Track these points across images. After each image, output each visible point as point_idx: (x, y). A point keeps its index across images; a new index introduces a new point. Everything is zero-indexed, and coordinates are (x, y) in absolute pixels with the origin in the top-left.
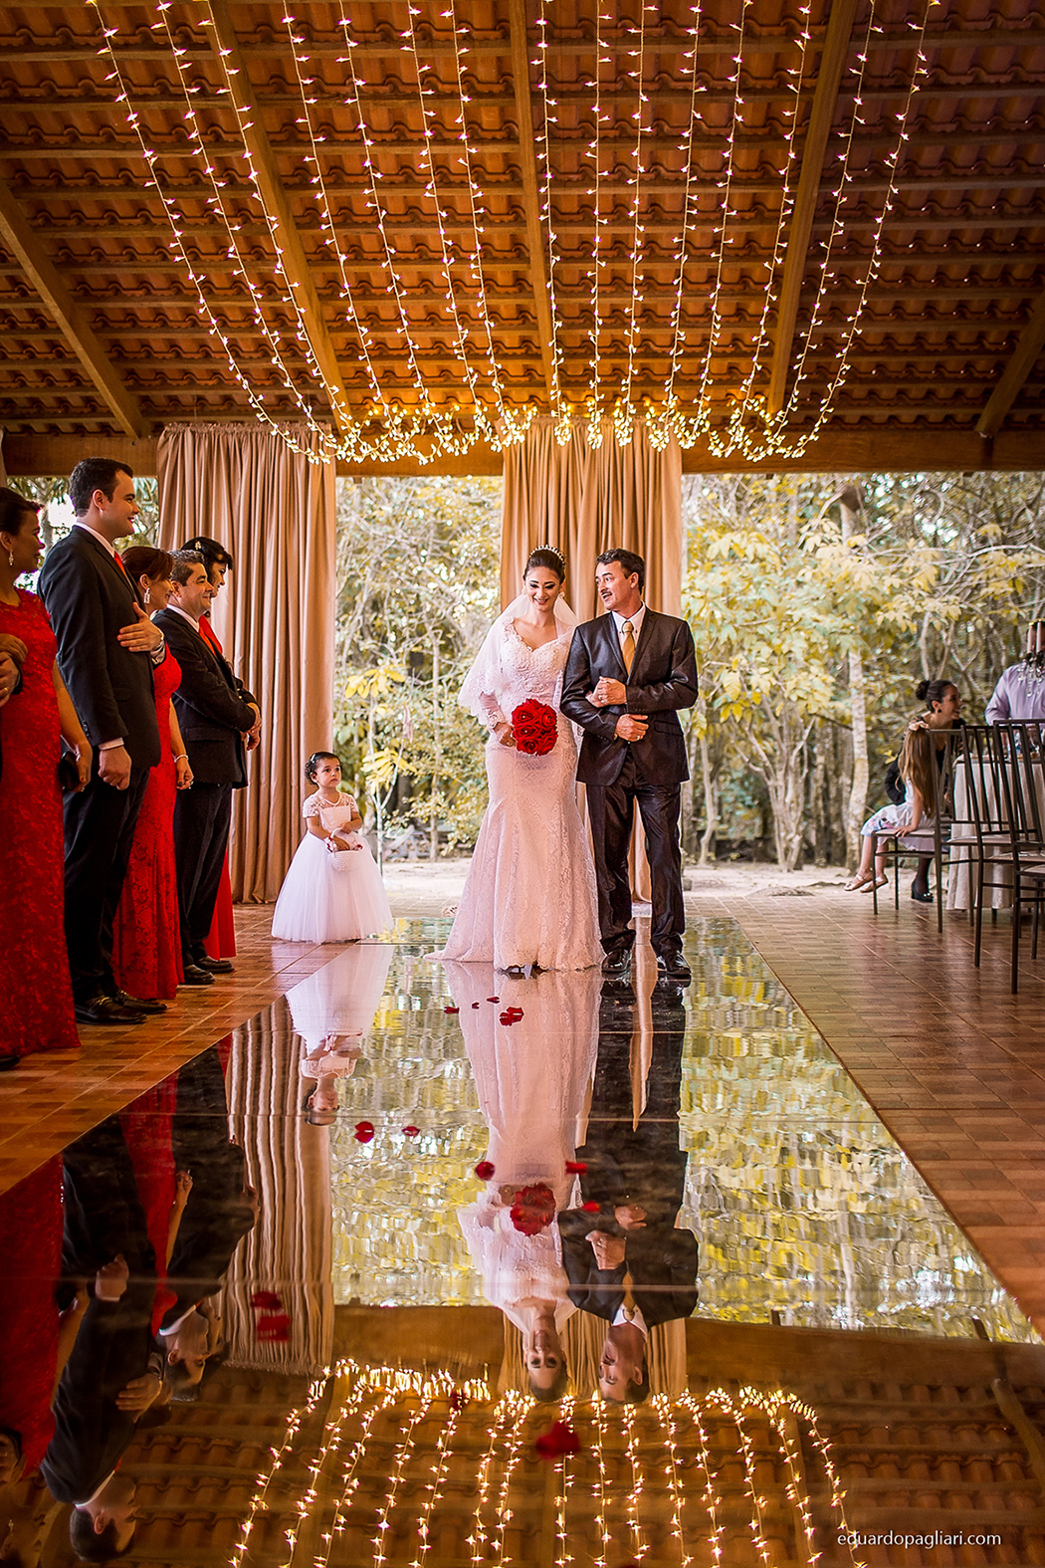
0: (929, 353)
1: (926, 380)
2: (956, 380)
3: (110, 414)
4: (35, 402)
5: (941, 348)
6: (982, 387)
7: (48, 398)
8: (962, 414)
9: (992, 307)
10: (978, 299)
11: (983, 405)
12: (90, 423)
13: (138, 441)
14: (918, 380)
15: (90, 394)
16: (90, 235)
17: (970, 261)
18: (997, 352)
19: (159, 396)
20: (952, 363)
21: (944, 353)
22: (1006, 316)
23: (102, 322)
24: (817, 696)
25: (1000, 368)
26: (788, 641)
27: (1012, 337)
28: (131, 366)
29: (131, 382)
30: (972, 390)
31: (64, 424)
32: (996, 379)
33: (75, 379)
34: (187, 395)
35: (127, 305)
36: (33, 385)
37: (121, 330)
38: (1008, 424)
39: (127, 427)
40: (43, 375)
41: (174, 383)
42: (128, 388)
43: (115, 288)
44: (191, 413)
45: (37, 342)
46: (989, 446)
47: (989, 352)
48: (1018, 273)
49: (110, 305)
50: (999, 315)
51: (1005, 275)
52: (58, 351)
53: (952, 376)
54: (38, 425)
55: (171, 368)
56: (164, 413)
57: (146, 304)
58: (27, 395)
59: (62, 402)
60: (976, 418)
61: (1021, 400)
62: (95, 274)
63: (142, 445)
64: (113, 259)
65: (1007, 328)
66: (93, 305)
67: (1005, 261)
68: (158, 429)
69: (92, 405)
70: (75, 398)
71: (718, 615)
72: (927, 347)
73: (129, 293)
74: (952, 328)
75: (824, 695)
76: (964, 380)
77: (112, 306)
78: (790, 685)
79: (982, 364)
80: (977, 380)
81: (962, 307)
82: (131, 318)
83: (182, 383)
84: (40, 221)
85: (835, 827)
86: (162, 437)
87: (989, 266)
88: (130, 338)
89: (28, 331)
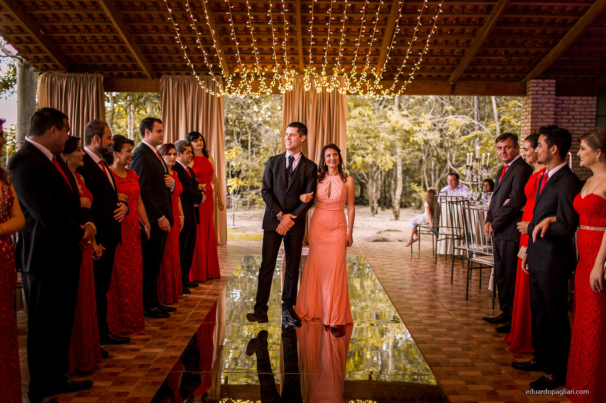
0: (434, 56)
1: (433, 64)
2: (443, 64)
3: (141, 70)
4: (115, 65)
5: (438, 54)
6: (451, 67)
7: (119, 64)
8: (444, 74)
9: (457, 41)
10: (452, 39)
11: (452, 72)
12: (134, 72)
13: (152, 80)
14: (430, 64)
15: (135, 63)
16: (137, 13)
17: (451, 27)
18: (458, 56)
19: (160, 64)
20: (442, 59)
21: (439, 56)
22: (462, 45)
23: (140, 40)
24: (388, 165)
25: (458, 61)
26: (378, 145)
27: (463, 51)
28: (150, 55)
29: (149, 60)
30: (448, 68)
31: (125, 73)
32: (456, 64)
33: (130, 58)
34: (169, 64)
35: (150, 35)
36: (114, 60)
37: (146, 43)
38: (461, 79)
39: (148, 75)
40: (118, 57)
41: (165, 60)
42: (149, 62)
43: (145, 30)
44: (171, 70)
45: (116, 46)
46: (453, 87)
47: (455, 56)
48: (467, 31)
49: (143, 35)
50: (460, 44)
51: (463, 32)
52: (124, 49)
53: (442, 63)
54: (115, 73)
55: (165, 55)
56: (161, 70)
57: (156, 35)
58: (112, 63)
59: (124, 66)
60: (449, 76)
61: (466, 71)
62: (138, 25)
63: (154, 81)
64: (145, 20)
65: (462, 49)
66: (137, 35)
67: (463, 27)
68: (159, 76)
69: (135, 67)
70: (129, 64)
71: (354, 136)
72: (434, 54)
73: (150, 31)
74: (443, 48)
75: (390, 164)
76: (446, 64)
77: (144, 36)
78: (379, 161)
79: (452, 59)
80: (450, 64)
81: (447, 41)
82: (151, 39)
83: (168, 60)
84: (119, 7)
85: (387, 195)
86: (161, 80)
87: (457, 29)
88: (150, 46)
89: (113, 43)
